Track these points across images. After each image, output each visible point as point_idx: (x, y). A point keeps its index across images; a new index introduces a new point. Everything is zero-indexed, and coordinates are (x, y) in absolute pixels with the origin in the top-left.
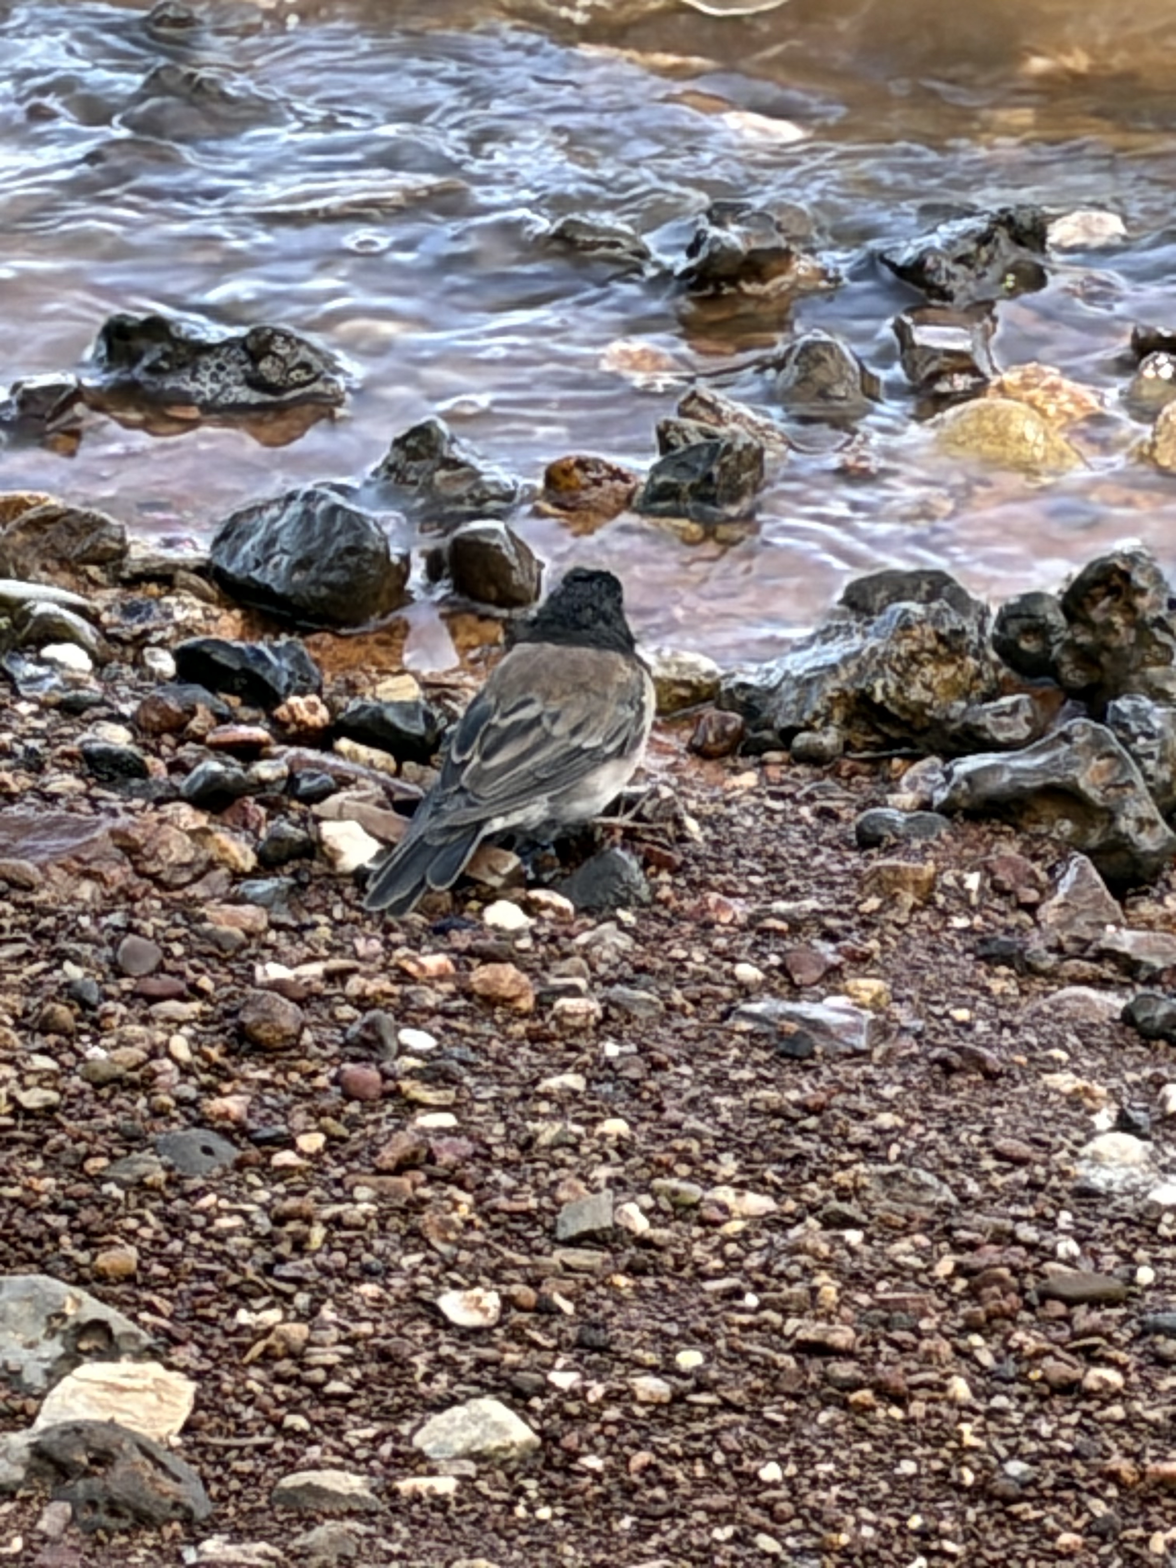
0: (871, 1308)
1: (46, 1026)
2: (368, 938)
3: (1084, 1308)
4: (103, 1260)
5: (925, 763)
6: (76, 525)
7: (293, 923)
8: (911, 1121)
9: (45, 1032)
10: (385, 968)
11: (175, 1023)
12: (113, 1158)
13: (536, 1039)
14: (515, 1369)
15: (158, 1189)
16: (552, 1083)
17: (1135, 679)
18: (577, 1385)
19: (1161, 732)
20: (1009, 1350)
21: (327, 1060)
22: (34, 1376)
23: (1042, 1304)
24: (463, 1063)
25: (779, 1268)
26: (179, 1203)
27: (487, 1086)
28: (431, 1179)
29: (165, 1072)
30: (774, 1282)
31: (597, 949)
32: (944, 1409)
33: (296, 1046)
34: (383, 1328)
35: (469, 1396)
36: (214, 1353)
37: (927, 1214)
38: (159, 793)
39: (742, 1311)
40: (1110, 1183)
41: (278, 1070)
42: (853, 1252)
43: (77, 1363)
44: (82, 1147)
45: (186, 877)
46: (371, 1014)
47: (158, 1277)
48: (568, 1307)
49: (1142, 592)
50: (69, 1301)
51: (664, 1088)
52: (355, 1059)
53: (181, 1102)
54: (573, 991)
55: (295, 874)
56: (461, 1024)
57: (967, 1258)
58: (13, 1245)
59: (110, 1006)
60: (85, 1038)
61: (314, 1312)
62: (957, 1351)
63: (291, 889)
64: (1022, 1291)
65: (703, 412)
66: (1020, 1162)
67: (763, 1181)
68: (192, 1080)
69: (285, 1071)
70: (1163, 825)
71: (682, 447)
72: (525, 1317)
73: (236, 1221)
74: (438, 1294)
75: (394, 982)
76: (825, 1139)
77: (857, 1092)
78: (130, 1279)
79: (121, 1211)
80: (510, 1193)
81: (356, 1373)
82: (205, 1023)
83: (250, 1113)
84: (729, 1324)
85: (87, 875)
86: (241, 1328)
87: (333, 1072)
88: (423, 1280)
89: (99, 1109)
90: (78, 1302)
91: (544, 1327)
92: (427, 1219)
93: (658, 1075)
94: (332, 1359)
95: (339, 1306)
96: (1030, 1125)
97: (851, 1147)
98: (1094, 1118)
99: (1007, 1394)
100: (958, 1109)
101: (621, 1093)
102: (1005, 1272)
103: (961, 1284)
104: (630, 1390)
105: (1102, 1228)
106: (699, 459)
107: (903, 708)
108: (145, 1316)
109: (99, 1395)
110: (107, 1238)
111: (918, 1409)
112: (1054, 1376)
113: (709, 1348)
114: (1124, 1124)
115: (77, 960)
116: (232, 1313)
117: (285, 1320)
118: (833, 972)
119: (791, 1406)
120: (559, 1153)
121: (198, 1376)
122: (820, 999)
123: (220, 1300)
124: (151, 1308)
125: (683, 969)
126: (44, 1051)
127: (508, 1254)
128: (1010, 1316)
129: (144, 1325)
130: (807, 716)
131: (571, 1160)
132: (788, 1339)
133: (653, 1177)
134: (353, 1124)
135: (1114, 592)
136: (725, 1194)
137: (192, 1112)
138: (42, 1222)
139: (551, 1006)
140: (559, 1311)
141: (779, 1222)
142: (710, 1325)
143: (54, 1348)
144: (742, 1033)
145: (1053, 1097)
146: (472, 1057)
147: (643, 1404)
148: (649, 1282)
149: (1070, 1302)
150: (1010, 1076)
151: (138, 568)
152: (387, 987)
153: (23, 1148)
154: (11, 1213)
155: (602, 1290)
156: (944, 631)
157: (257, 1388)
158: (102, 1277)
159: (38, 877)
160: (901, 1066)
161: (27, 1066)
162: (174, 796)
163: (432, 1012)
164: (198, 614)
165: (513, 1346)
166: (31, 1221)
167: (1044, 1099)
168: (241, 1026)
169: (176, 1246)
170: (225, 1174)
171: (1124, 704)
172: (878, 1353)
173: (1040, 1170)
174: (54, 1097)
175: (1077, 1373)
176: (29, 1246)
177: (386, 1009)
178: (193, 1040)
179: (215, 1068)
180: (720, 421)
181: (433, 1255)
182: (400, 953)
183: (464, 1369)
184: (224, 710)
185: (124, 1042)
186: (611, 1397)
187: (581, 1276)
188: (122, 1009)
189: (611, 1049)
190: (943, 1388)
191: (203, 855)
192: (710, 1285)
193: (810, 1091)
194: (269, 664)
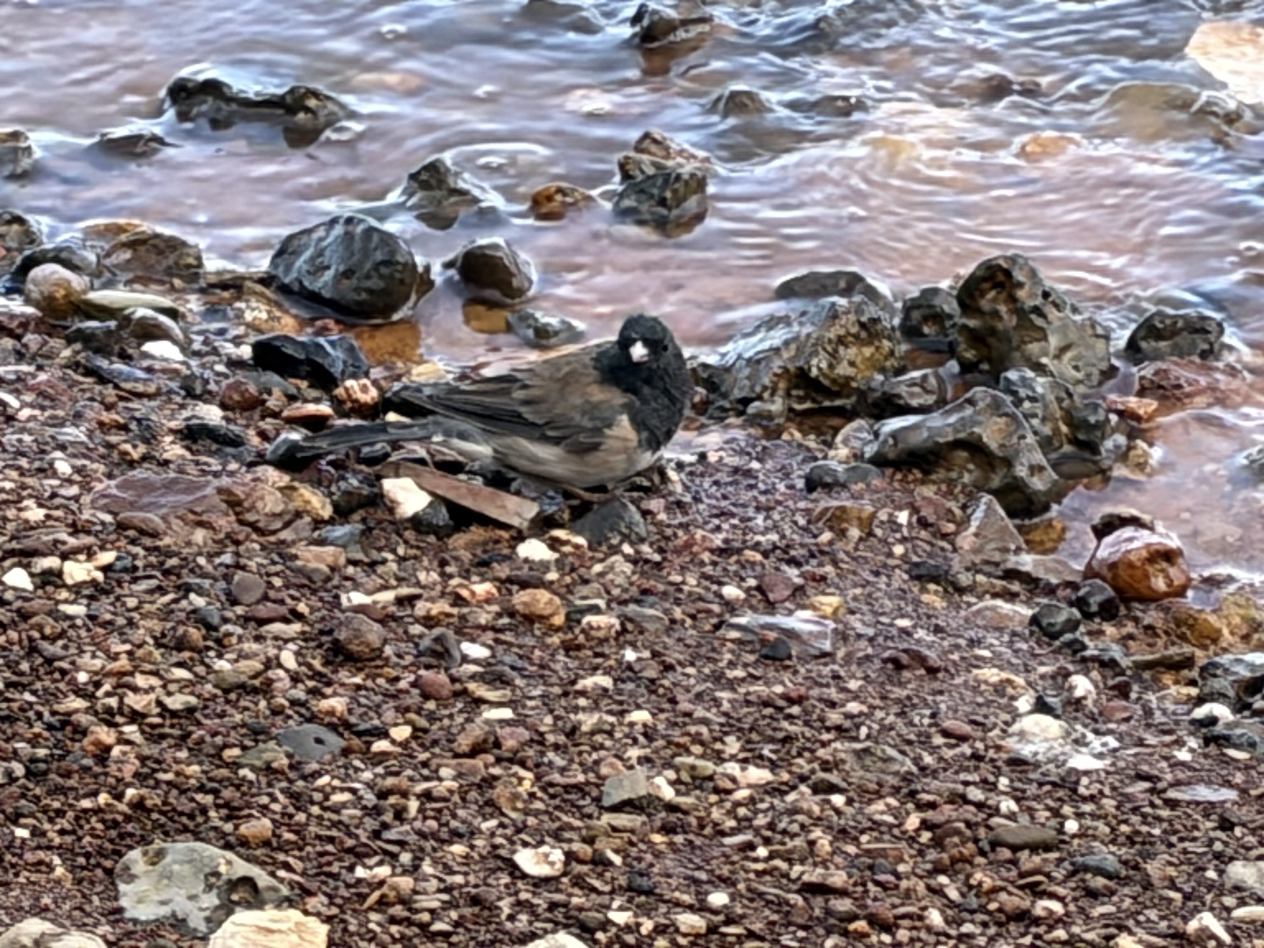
0: (857, 856)
1: (181, 645)
2: (428, 570)
3: (1026, 852)
4: (244, 829)
5: (855, 424)
6: (162, 245)
7: (366, 560)
8: (872, 707)
9: (180, 649)
10: (443, 594)
11: (282, 641)
12: (244, 748)
13: (569, 648)
14: (581, 909)
15: (283, 773)
16: (588, 682)
17: (1017, 355)
18: (632, 921)
19: (1043, 396)
20: (971, 887)
21: (405, 667)
22: (197, 922)
23: (993, 850)
24: (513, 668)
25: (782, 825)
26: (301, 783)
27: (535, 687)
28: (499, 760)
29: (280, 679)
30: (779, 837)
31: (610, 576)
32: (923, 935)
33: (379, 657)
34: (472, 879)
35: (546, 931)
36: (339, 901)
37: (892, 781)
38: (249, 459)
39: (756, 860)
40: (1036, 754)
41: (368, 676)
42: (838, 812)
43: (230, 912)
44: (219, 740)
45: (278, 525)
46: (437, 631)
47: (288, 842)
48: (617, 860)
49: (1020, 285)
50: (222, 861)
51: (675, 684)
52: (428, 667)
53: (294, 703)
54: (595, 610)
55: (364, 520)
56: (508, 637)
57: (930, 815)
58: (171, 819)
59: (229, 627)
60: (212, 654)
61: (416, 868)
62: (929, 888)
63: (363, 533)
64: (976, 841)
65: (654, 148)
66: (963, 738)
67: (761, 757)
68: (300, 686)
69: (374, 677)
70: (1050, 470)
71: (640, 177)
72: (585, 868)
73: (346, 797)
74: (514, 852)
75: (453, 605)
76: (807, 723)
77: (827, 686)
78: (266, 843)
79: (254, 790)
80: (563, 770)
81: (454, 915)
82: (306, 640)
83: (350, 711)
84: (747, 871)
85: (201, 524)
86: (359, 881)
87: (412, 678)
88: (499, 840)
89: (229, 709)
90: (229, 863)
91: (600, 876)
92: (500, 792)
93: (670, 675)
94: (435, 904)
95: (435, 862)
96: (968, 709)
97: (828, 730)
98: (1016, 704)
99: (972, 922)
100: (909, 698)
101: (643, 690)
102: (961, 825)
103: (926, 836)
104: (673, 924)
105: (1032, 790)
106: (654, 185)
107: (834, 381)
108: (282, 873)
109: (252, 936)
110: (246, 812)
111: (903, 935)
112: (1008, 908)
113: (731, 890)
114: (1041, 707)
115: (201, 592)
116: (351, 869)
117: (393, 875)
118: (799, 590)
119: (801, 934)
120: (599, 738)
121: (328, 920)
122: (790, 613)
123: (341, 860)
124: (287, 867)
125: (680, 590)
126: (180, 665)
127: (565, 818)
128: (968, 861)
129: (281, 880)
130: (758, 389)
131: (608, 743)
132: (794, 881)
133: (673, 756)
134: (432, 717)
135: (998, 286)
136: (733, 768)
137: (303, 711)
138: (192, 800)
139: (579, 622)
140: (610, 863)
141: (775, 789)
142: (732, 872)
143: (211, 900)
144: (733, 641)
145: (983, 687)
146: (520, 663)
147: (685, 935)
148: (679, 839)
149: (1015, 849)
150: (947, 670)
151: (213, 279)
152: (448, 609)
153: (172, 741)
154: (167, 793)
155: (643, 847)
156: (864, 319)
157: (378, 929)
158: (244, 842)
159: (162, 526)
160: (859, 664)
161: (169, 676)
162: (261, 459)
163: (484, 628)
164: (264, 316)
165: (576, 891)
166: (183, 799)
167: (975, 690)
168: (336, 642)
169: (301, 817)
170: (334, 759)
171: (1012, 375)
172: (866, 891)
173: (980, 745)
174: (193, 700)
175: (1026, 904)
176: (184, 820)
177: (448, 625)
178: (298, 654)
179: (317, 675)
180: (668, 156)
181: (506, 821)
182: (455, 582)
183: (540, 910)
184: (294, 391)
185: (242, 656)
186: (660, 930)
187: (626, 835)
188: (239, 631)
189: (630, 655)
190: (921, 918)
191: (292, 506)
192: (727, 841)
193: (789, 684)
194: (327, 354)
